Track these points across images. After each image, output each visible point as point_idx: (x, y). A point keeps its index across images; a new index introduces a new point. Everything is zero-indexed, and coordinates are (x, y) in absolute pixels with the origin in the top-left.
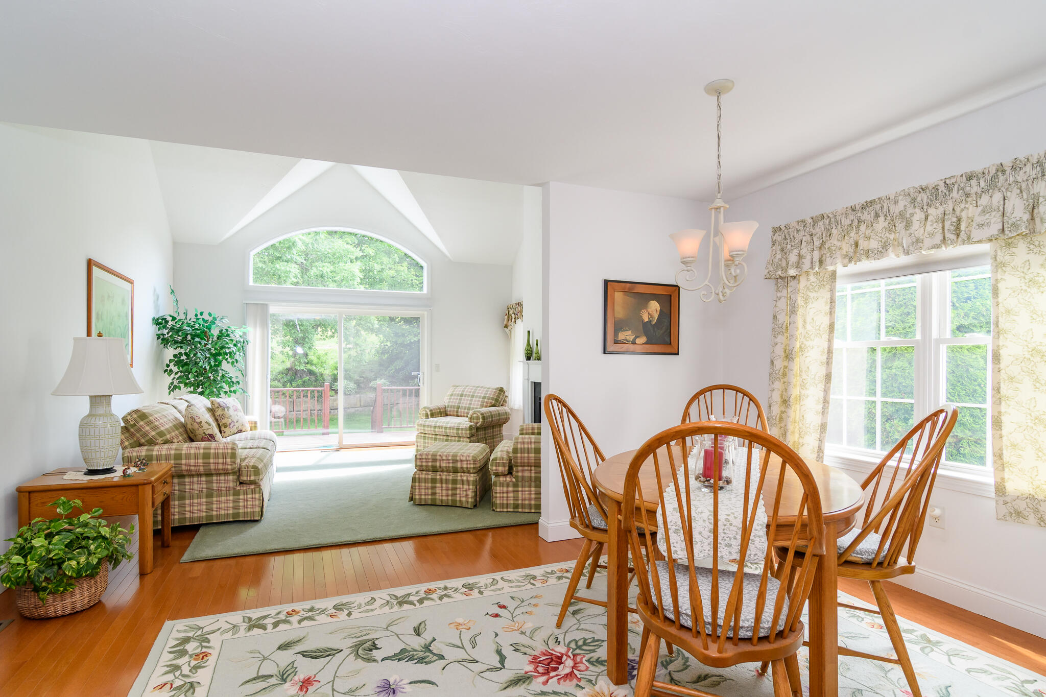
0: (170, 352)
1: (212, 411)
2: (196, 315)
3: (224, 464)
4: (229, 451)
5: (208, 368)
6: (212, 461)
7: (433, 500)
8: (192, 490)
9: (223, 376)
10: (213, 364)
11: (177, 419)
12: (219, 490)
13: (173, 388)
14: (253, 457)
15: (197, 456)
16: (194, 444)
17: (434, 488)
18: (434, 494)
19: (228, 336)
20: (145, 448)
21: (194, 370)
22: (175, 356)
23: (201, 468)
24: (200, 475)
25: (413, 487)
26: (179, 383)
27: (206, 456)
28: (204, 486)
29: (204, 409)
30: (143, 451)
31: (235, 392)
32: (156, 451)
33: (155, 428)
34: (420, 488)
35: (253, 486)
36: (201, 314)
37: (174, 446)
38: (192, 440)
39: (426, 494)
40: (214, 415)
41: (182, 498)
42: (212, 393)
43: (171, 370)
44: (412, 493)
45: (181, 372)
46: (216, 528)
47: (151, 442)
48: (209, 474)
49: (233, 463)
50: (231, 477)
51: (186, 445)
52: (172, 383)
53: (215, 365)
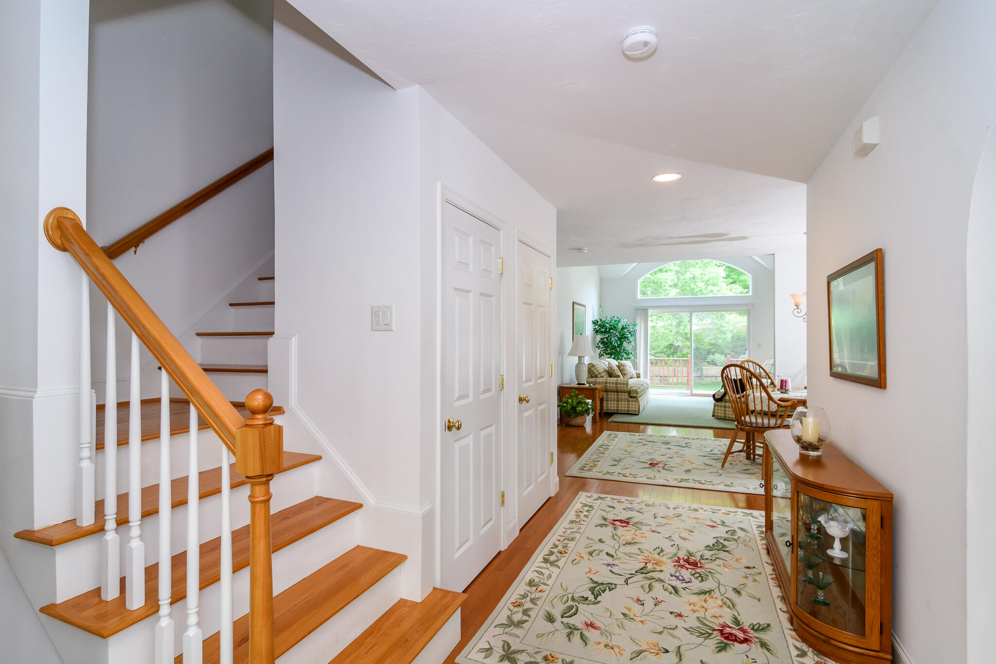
0: (599, 337)
1: (619, 367)
2: (611, 318)
3: (624, 387)
4: (626, 382)
5: (616, 345)
6: (619, 386)
7: (725, 417)
8: (611, 397)
9: (624, 350)
10: (619, 343)
11: (605, 368)
12: (622, 399)
13: (601, 355)
14: (636, 386)
15: (613, 383)
16: (612, 378)
17: (725, 410)
18: (725, 414)
19: (626, 328)
20: (594, 379)
21: (610, 346)
22: (601, 339)
23: (615, 388)
24: (614, 392)
25: (714, 409)
26: (603, 353)
27: (617, 383)
28: (616, 396)
29: (615, 366)
30: (593, 380)
31: (630, 358)
32: (598, 380)
33: (597, 371)
34: (718, 410)
35: (635, 399)
36: (614, 317)
37: (604, 378)
38: (610, 377)
39: (721, 413)
40: (619, 369)
41: (607, 401)
42: (618, 359)
43: (599, 347)
44: (714, 412)
45: (604, 347)
46: (620, 415)
47: (596, 376)
48: (618, 392)
49: (627, 388)
50: (626, 394)
51: (609, 378)
52: (600, 353)
53: (620, 344)
